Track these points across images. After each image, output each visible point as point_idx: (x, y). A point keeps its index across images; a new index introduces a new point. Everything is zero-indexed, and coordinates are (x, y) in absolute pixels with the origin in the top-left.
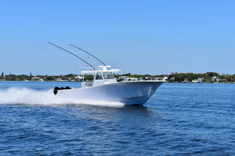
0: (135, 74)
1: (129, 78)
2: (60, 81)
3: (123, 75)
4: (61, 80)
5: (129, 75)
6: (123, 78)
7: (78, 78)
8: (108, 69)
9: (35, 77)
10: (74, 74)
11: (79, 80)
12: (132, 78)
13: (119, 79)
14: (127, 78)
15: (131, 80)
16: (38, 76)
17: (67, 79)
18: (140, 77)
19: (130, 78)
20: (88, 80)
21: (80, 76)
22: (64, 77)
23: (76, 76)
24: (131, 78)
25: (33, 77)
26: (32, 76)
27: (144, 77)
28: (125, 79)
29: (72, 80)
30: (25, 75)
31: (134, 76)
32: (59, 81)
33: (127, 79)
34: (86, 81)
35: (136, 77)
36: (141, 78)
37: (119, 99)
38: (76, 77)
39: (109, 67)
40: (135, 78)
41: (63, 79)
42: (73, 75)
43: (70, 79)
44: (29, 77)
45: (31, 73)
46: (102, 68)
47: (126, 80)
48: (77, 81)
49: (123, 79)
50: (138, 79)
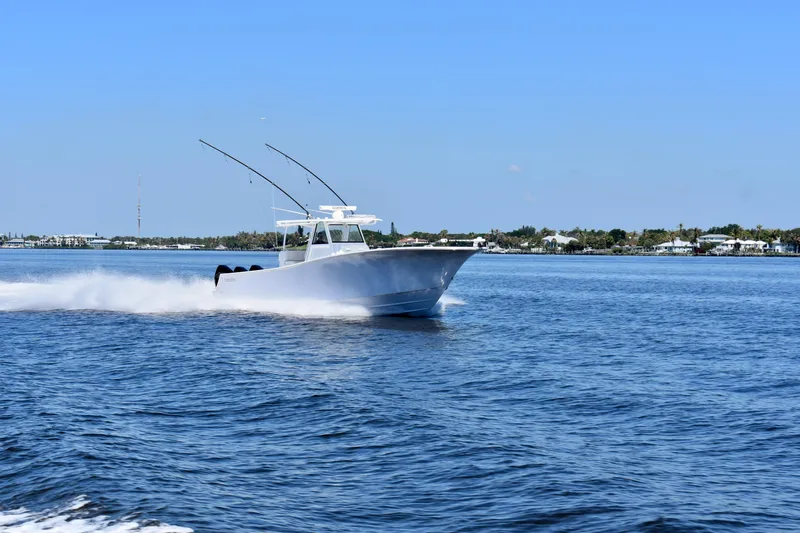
0: (755, 228)
1: (733, 242)
2: (493, 250)
3: (712, 232)
4: (498, 249)
5: (732, 230)
6: (714, 241)
7: (554, 243)
8: (346, 214)
9: (407, 237)
10: (538, 230)
11: (560, 248)
12: (744, 239)
13: (698, 245)
14: (727, 239)
15: (743, 247)
16: (416, 235)
17: (517, 246)
18: (774, 236)
19: (738, 241)
20: (590, 249)
21: (562, 233)
22: (505, 239)
23: (547, 233)
24: (742, 242)
25: (401, 237)
26: (398, 234)
27: (787, 237)
28: (719, 244)
29: (533, 250)
30: (374, 233)
31: (752, 232)
32: (490, 252)
33: (727, 245)
34: (585, 250)
35: (761, 239)
36: (778, 241)
37: (358, 300)
38: (550, 238)
39: (354, 208)
40: (757, 239)
41: (501, 243)
42: (534, 230)
43: (526, 244)
44: (386, 239)
45: (395, 226)
46: (331, 212)
47: (725, 248)
48: (553, 252)
49: (713, 245)
50: (765, 246)
